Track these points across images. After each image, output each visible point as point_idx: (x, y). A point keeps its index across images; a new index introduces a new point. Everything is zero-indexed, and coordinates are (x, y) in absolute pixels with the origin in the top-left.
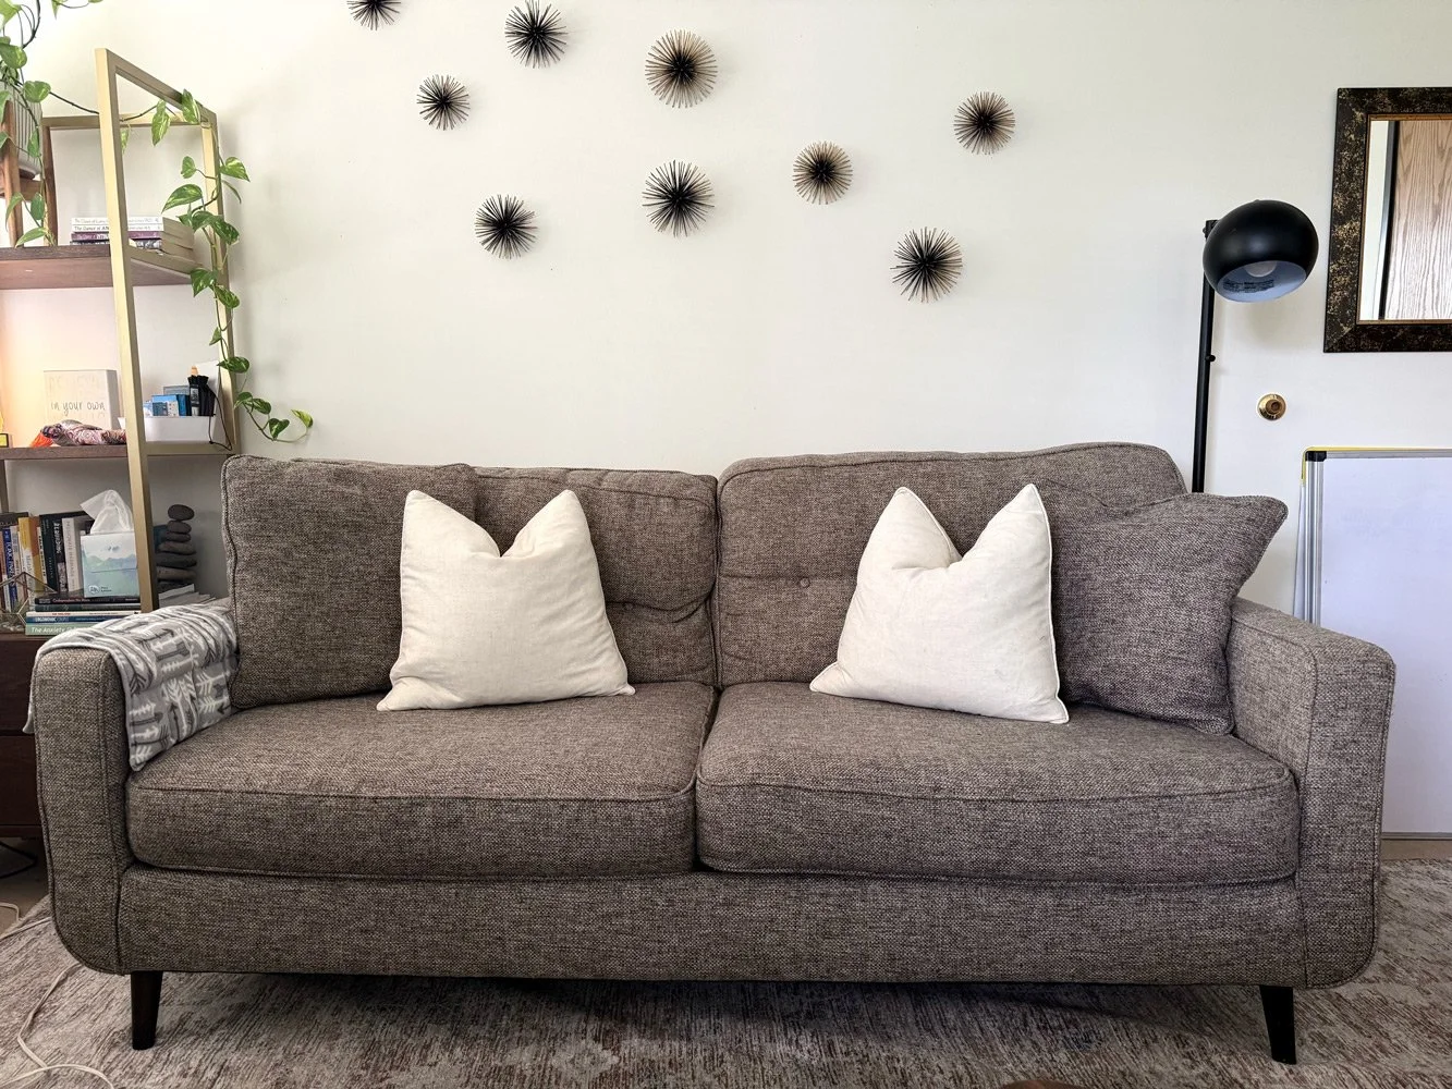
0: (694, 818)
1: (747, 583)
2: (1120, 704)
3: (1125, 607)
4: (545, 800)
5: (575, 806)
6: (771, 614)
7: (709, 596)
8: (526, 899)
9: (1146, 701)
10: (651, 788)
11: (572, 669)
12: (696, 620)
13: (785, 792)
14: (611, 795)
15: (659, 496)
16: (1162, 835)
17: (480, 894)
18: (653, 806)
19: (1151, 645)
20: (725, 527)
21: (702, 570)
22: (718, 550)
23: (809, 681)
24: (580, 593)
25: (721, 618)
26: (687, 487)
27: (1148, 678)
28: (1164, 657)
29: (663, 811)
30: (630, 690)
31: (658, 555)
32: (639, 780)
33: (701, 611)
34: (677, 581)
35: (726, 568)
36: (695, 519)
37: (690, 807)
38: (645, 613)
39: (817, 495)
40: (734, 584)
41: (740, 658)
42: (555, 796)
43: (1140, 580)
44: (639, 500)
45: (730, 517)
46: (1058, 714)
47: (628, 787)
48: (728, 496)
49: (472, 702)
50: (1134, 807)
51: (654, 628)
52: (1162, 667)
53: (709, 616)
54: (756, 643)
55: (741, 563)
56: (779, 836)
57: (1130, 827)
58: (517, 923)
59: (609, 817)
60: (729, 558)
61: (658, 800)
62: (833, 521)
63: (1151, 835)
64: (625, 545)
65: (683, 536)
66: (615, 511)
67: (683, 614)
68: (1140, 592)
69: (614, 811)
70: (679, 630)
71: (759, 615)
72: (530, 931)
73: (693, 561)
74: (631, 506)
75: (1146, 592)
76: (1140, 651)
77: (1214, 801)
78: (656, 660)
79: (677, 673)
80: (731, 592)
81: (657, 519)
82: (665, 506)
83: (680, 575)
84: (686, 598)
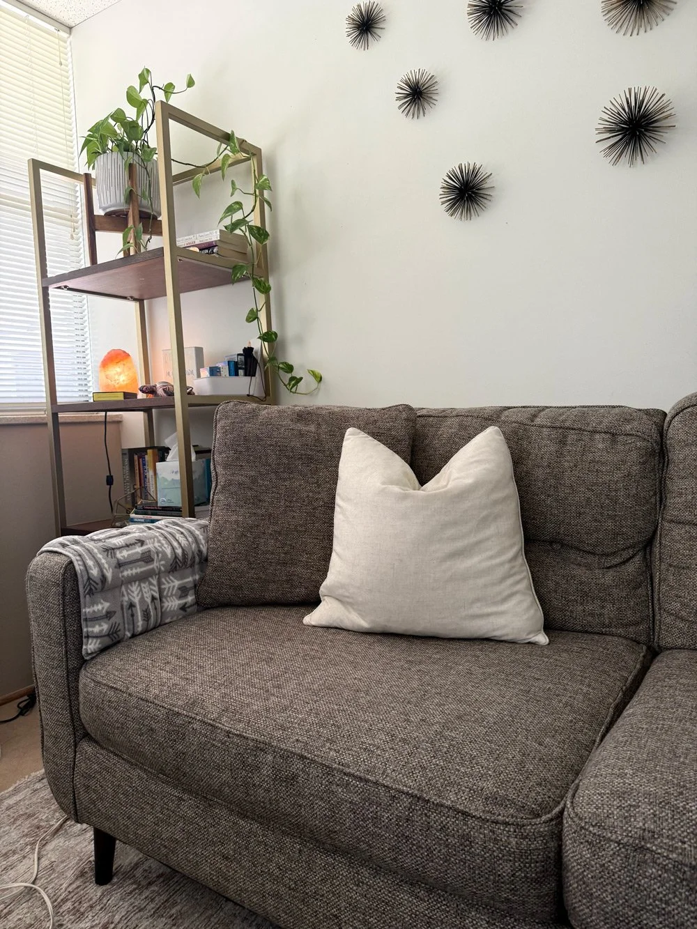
5: (407, 802)
7: (649, 544)
10: (500, 804)
11: (476, 609)
12: (631, 568)
14: (450, 798)
15: (594, 432)
17: (321, 860)
20: (671, 466)
21: (640, 514)
22: (661, 493)
24: (491, 530)
25: (661, 569)
26: (628, 421)
29: (513, 841)
30: (542, 639)
31: (589, 494)
32: (489, 786)
33: (637, 558)
34: (610, 524)
35: (671, 513)
36: (634, 456)
37: (552, 844)
38: (573, 555)
40: (678, 532)
41: (682, 619)
42: (387, 782)
44: (572, 437)
45: (678, 455)
47: (475, 792)
48: (676, 432)
49: (379, 629)
51: (581, 572)
53: (648, 566)
55: (689, 508)
59: (443, 828)
60: (675, 503)
61: (507, 824)
64: (552, 482)
65: (618, 475)
66: (543, 447)
67: (617, 560)
69: (450, 823)
70: (609, 578)
73: (629, 503)
74: (563, 442)
78: (581, 608)
79: (604, 625)
80: (676, 541)
81: (590, 456)
82: (600, 443)
83: (613, 518)
84: (621, 543)
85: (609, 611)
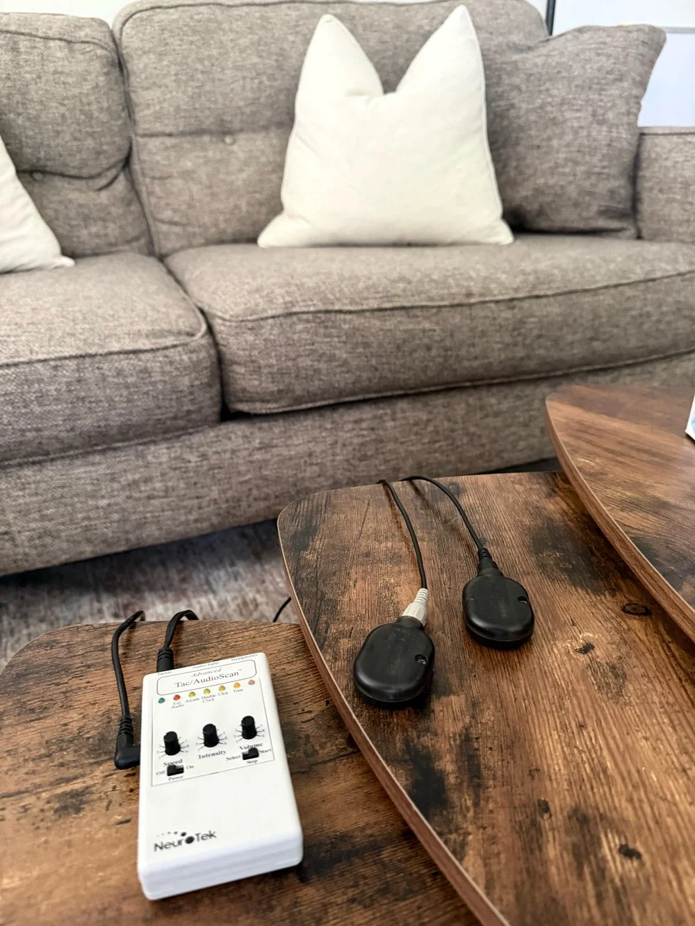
0: (220, 363)
1: (169, 141)
2: (544, 224)
3: (549, 132)
4: (30, 363)
5: (72, 364)
6: (202, 173)
7: (127, 162)
8: (28, 484)
9: (570, 217)
10: (161, 334)
12: (121, 185)
13: (325, 316)
14: (116, 347)
15: (47, 38)
16: (648, 315)
18: (171, 352)
19: (576, 163)
20: (132, 78)
21: (116, 129)
22: (128, 106)
23: (253, 240)
25: (144, 184)
26: (80, 28)
27: (574, 195)
28: (589, 174)
29: (185, 357)
30: (68, 262)
31: (62, 110)
32: (144, 327)
33: (122, 178)
34: (90, 142)
35: (143, 127)
36: (96, 66)
37: (213, 352)
38: (58, 182)
39: (232, 36)
40: (153, 144)
41: (176, 224)
42: (41, 357)
43: (562, 104)
44: (24, 43)
45: (137, 65)
46: (504, 234)
47: (134, 336)
48: (131, 40)
50: (629, 292)
51: (74, 197)
52: (587, 184)
53: (131, 183)
54: (191, 206)
55: (158, 117)
56: (323, 366)
57: (627, 310)
58: (24, 513)
59: (119, 373)
60: (142, 114)
61: (175, 346)
62: (254, 65)
63: (641, 315)
64: (18, 97)
65: (87, 87)
67: (103, 182)
68: (563, 116)
69: (124, 363)
70: (104, 197)
71: (187, 175)
72: (43, 518)
73: (104, 117)
74: (15, 49)
75: (568, 115)
76: (567, 170)
77: (683, 280)
78: (85, 232)
79: (111, 245)
80: (151, 153)
81: (51, 67)
82: (58, 51)
83: (91, 134)
84: (104, 162)
85: (112, 230)
